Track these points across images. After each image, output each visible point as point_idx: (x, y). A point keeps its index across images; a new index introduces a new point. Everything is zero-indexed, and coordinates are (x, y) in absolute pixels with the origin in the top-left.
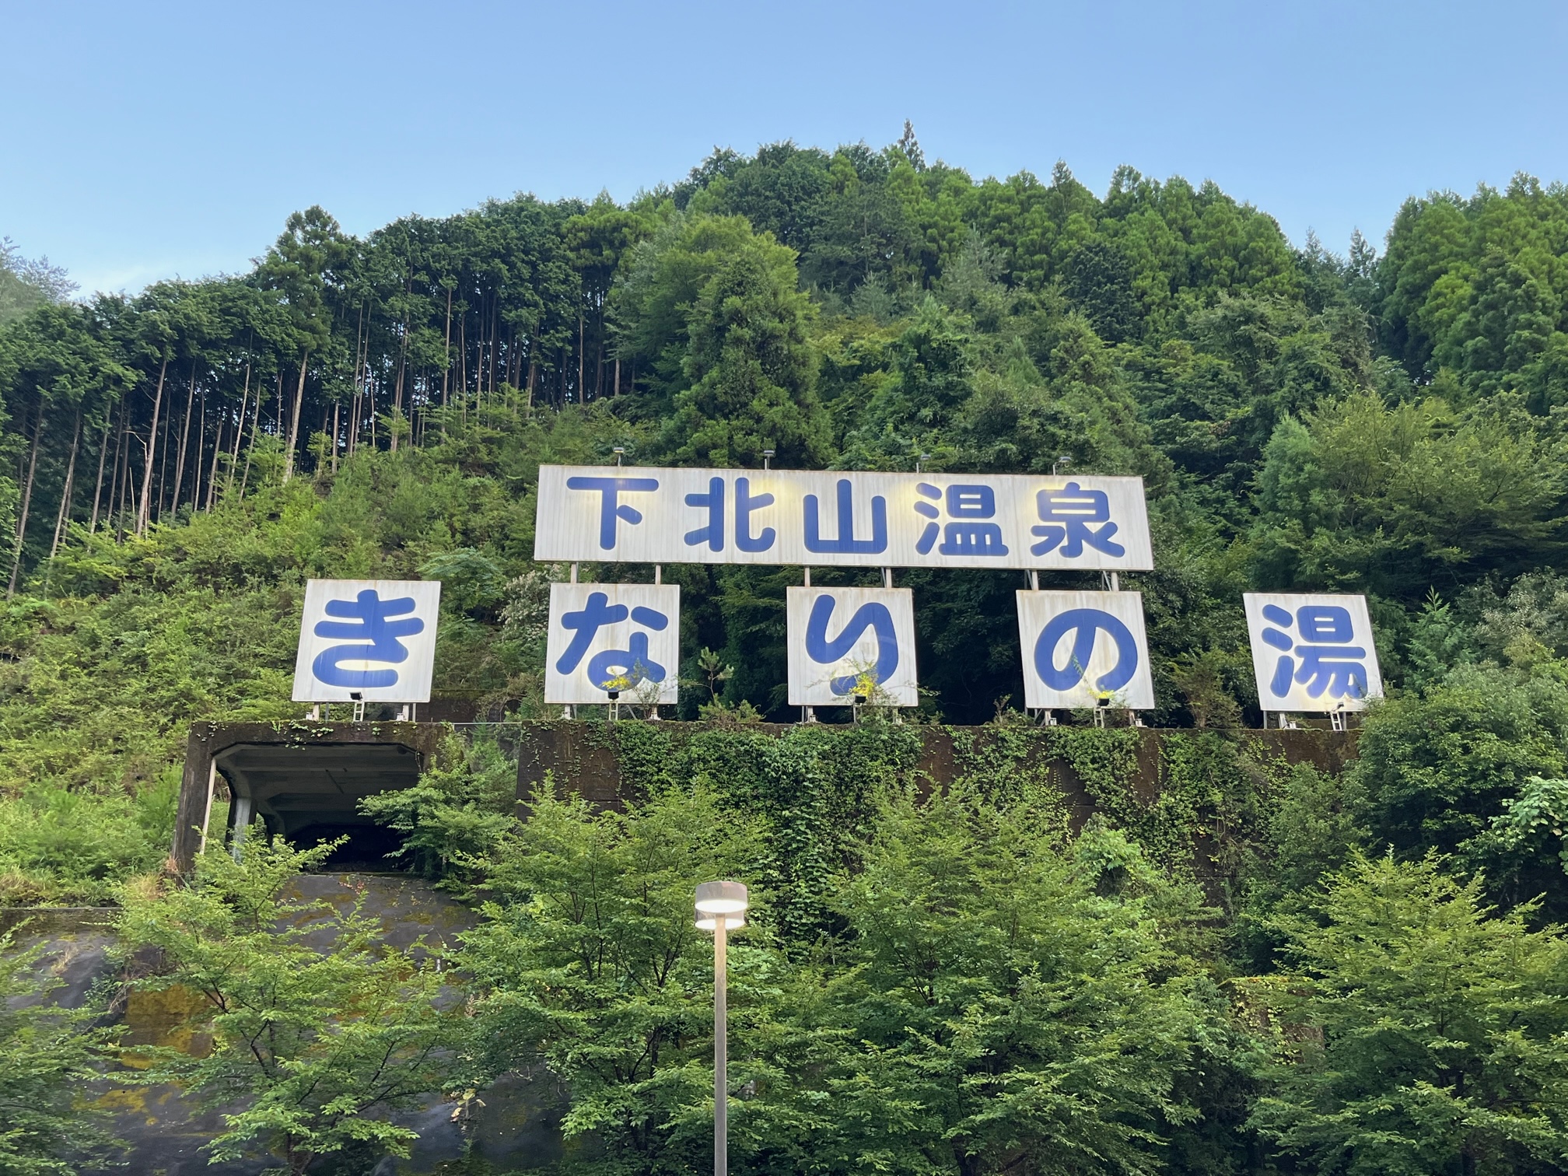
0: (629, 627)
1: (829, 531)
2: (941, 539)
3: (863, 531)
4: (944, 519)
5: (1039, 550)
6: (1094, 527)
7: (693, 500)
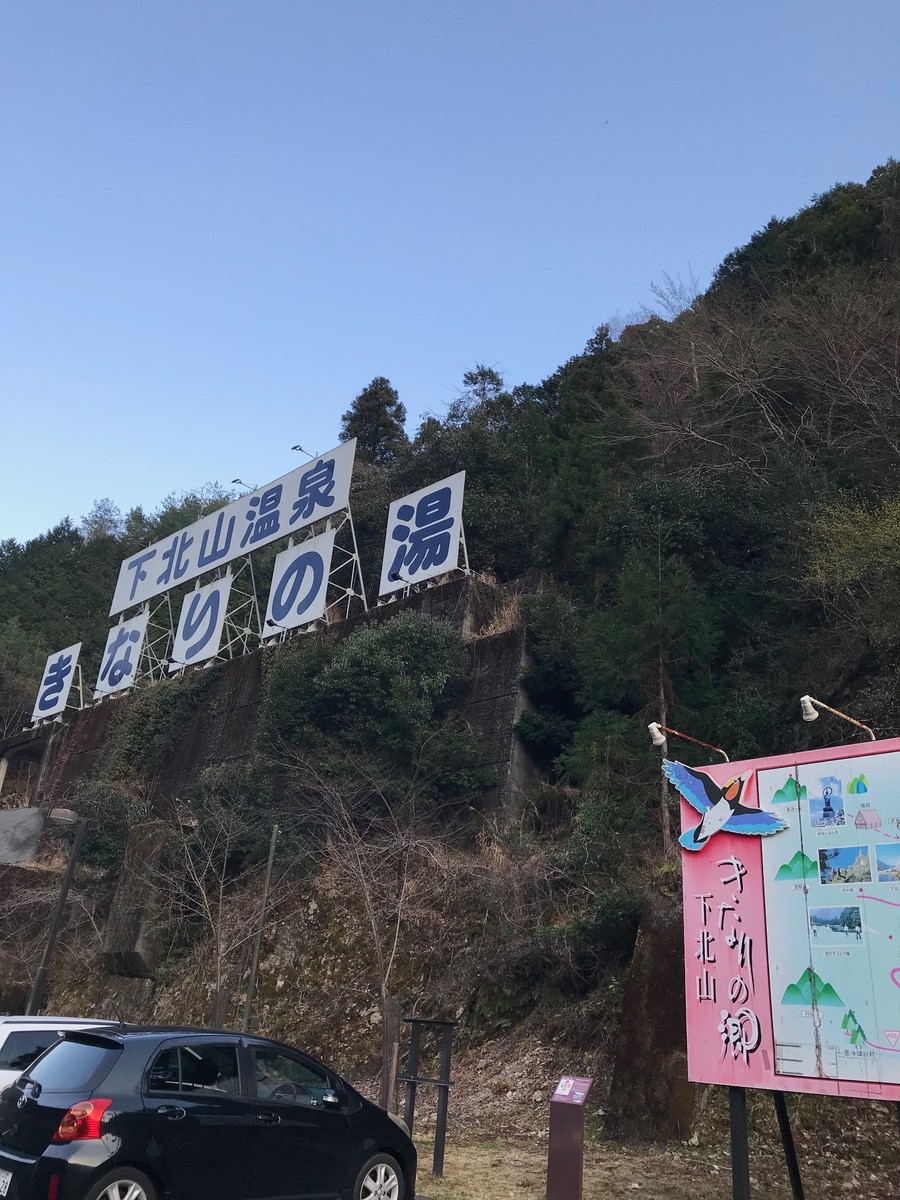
0: (128, 643)
1: (208, 552)
2: (252, 534)
3: (221, 546)
4: (258, 517)
5: (293, 520)
6: (322, 490)
7: (165, 556)
